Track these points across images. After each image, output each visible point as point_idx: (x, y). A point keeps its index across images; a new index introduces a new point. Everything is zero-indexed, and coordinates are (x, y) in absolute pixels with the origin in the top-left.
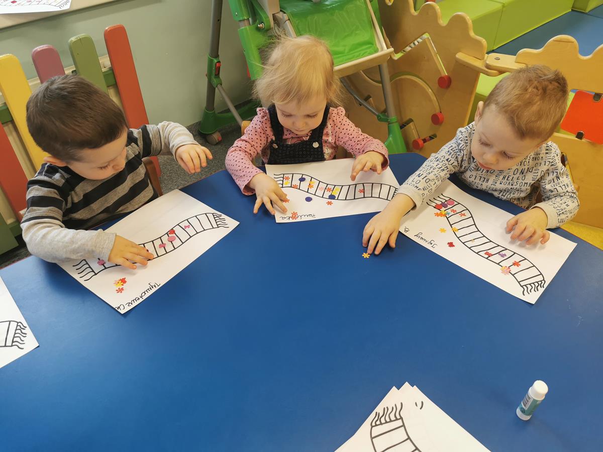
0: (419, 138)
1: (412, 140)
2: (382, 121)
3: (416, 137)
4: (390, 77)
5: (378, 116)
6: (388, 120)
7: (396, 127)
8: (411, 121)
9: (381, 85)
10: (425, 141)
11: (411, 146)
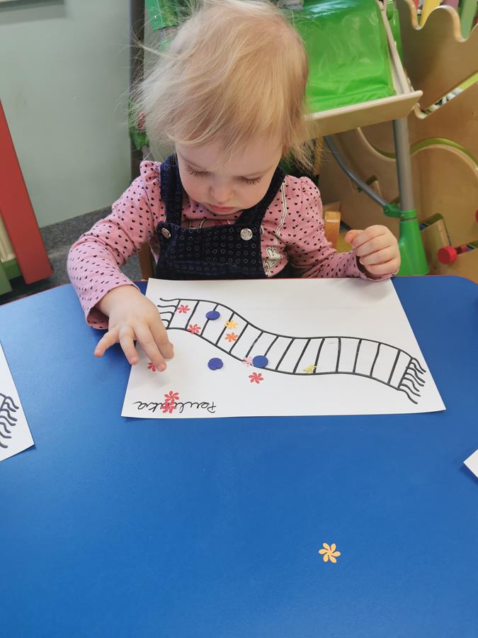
0: (450, 245)
1: (438, 248)
2: (390, 216)
3: (445, 244)
4: (411, 147)
5: (385, 208)
6: (400, 214)
7: (413, 227)
8: (438, 217)
9: (394, 160)
10: (459, 250)
11: (435, 257)
